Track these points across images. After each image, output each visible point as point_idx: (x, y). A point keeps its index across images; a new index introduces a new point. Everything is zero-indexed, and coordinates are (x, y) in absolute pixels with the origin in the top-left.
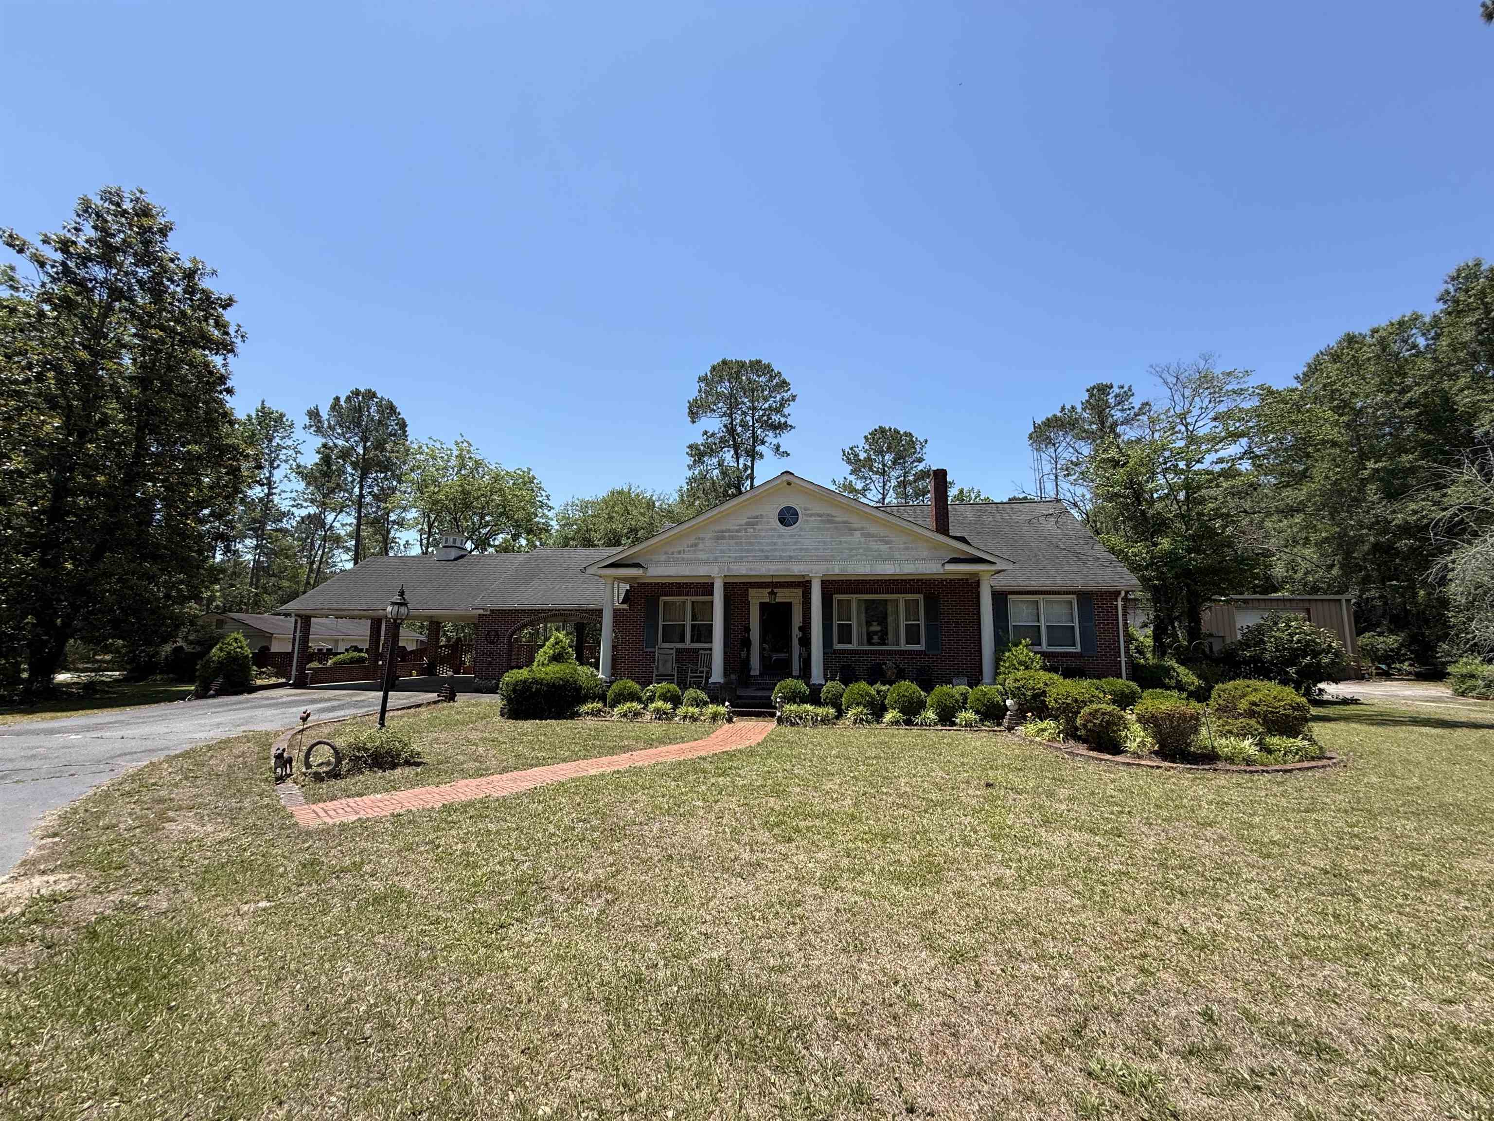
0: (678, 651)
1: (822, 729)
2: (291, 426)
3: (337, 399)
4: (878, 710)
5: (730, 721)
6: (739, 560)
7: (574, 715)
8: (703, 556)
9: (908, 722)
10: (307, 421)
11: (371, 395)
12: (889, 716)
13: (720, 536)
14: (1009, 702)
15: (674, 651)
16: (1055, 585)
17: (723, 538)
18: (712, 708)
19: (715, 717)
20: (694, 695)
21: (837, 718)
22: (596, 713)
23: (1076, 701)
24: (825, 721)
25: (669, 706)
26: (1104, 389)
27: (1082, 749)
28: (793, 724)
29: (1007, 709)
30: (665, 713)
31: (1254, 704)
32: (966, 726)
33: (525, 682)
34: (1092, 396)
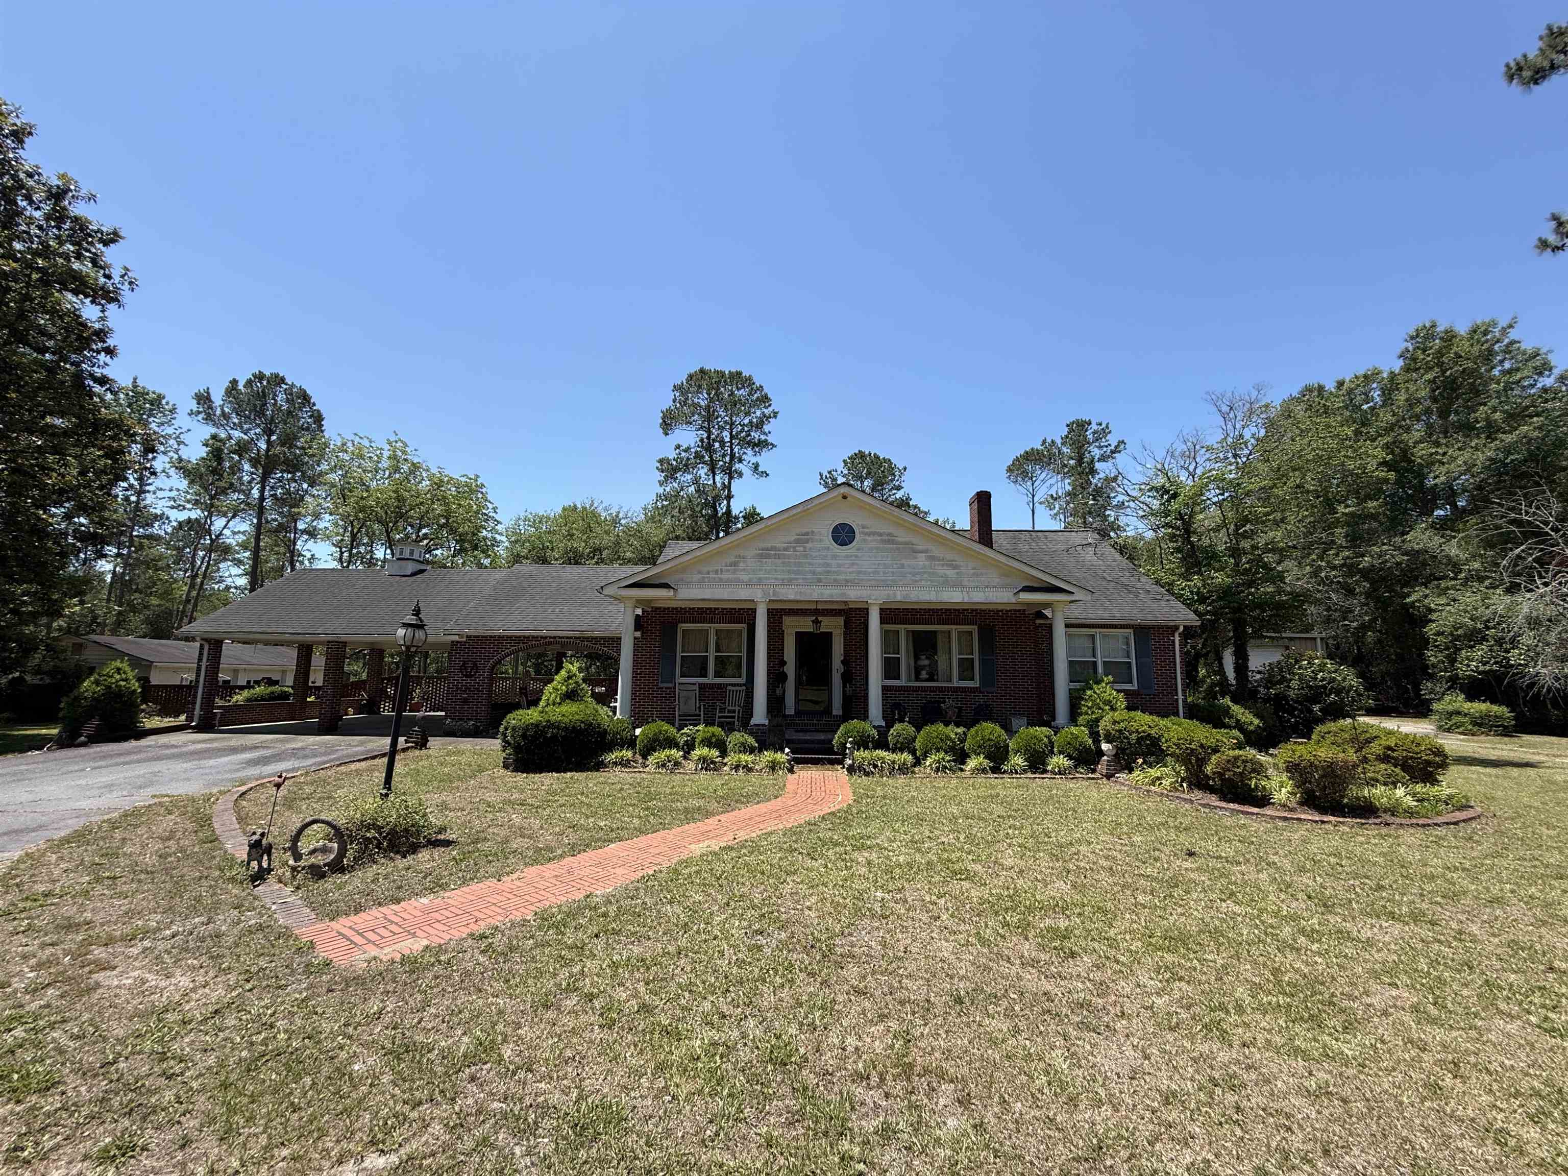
0: (702, 687)
1: (901, 780)
2: (173, 411)
3: (234, 382)
4: (961, 757)
5: (791, 771)
6: (789, 582)
7: (599, 766)
8: (745, 577)
9: (996, 770)
10: (194, 406)
11: (278, 380)
12: (972, 763)
13: (765, 554)
14: (1105, 747)
15: (697, 688)
16: (1114, 618)
17: (768, 557)
18: (768, 756)
19: (773, 767)
20: (741, 739)
21: (914, 765)
22: (624, 763)
23: (1202, 746)
24: (904, 769)
25: (715, 753)
26: (1082, 425)
27: (1214, 800)
28: (867, 774)
29: (1101, 753)
30: (713, 762)
31: (1389, 748)
32: (1060, 773)
33: (537, 725)
34: (1071, 431)
